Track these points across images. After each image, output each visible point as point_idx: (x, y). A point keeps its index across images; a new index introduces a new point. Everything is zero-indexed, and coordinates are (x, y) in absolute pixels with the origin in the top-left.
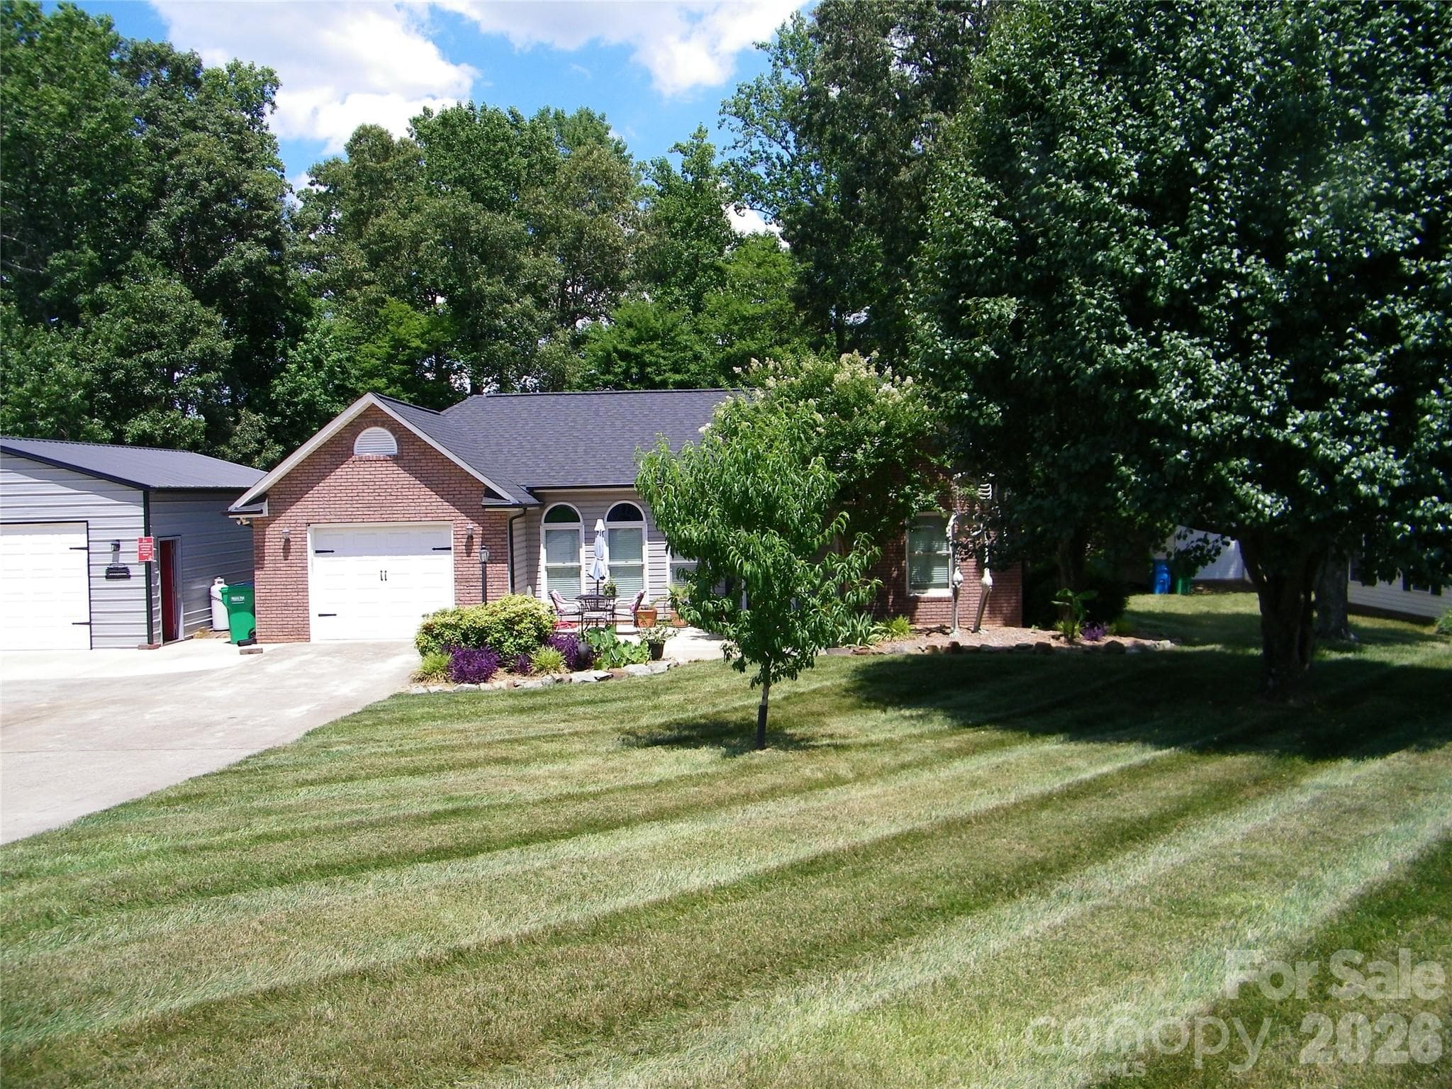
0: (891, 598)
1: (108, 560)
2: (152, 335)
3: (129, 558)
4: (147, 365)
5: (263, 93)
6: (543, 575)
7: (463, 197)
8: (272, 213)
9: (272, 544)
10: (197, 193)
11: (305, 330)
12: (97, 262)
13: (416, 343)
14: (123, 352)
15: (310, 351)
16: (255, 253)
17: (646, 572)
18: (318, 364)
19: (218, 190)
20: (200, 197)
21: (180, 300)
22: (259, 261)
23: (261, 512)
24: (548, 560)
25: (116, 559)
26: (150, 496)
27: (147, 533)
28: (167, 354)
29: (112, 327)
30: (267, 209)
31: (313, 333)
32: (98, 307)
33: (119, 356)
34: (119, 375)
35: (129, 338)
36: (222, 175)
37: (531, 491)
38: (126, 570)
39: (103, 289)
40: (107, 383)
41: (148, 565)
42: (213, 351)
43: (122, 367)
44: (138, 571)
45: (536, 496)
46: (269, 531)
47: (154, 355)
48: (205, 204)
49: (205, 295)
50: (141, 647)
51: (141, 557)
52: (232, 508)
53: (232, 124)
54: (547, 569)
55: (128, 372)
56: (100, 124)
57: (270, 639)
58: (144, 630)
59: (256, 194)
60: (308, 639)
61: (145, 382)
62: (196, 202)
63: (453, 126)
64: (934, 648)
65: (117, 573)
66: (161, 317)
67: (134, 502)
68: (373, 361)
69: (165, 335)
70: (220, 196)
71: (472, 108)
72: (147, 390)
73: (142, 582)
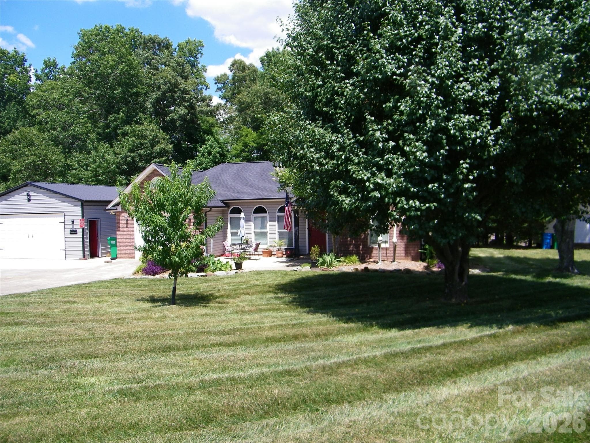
0: (361, 247)
1: (70, 227)
2: (141, 144)
3: (77, 227)
4: (140, 155)
5: (198, 50)
6: (229, 235)
7: (267, 85)
8: (189, 96)
9: (122, 222)
10: (161, 90)
11: (205, 140)
12: (124, 118)
13: (252, 144)
14: (131, 151)
15: (207, 148)
16: (182, 111)
17: (268, 234)
18: (210, 153)
19: (169, 87)
20: (162, 91)
21: (152, 130)
22: (184, 115)
23: (117, 209)
24: (231, 229)
25: (73, 226)
26: (84, 204)
27: (83, 217)
28: (146, 151)
29: (129, 141)
30: (188, 94)
31: (208, 141)
32: (124, 134)
33: (130, 152)
34: (129, 159)
35: (134, 146)
36: (170, 82)
37: (222, 201)
38: (76, 231)
39: (127, 128)
40: (125, 163)
41: (83, 229)
42: (164, 149)
43: (130, 156)
44: (80, 231)
45: (225, 203)
46: (121, 216)
47: (142, 152)
48: (164, 94)
49: (165, 129)
50: (80, 259)
51: (81, 226)
52: (107, 208)
53: (179, 63)
54: (231, 233)
55: (133, 158)
56: (124, 67)
57: (121, 258)
58: (81, 253)
59: (184, 89)
60: (134, 258)
61: (140, 161)
62: (159, 93)
63: (270, 57)
64: (357, 269)
65: (73, 232)
66: (144, 137)
67: (78, 206)
68: (236, 151)
69: (146, 144)
70: (169, 90)
71: (278, 50)
72: (140, 165)
73: (81, 235)
